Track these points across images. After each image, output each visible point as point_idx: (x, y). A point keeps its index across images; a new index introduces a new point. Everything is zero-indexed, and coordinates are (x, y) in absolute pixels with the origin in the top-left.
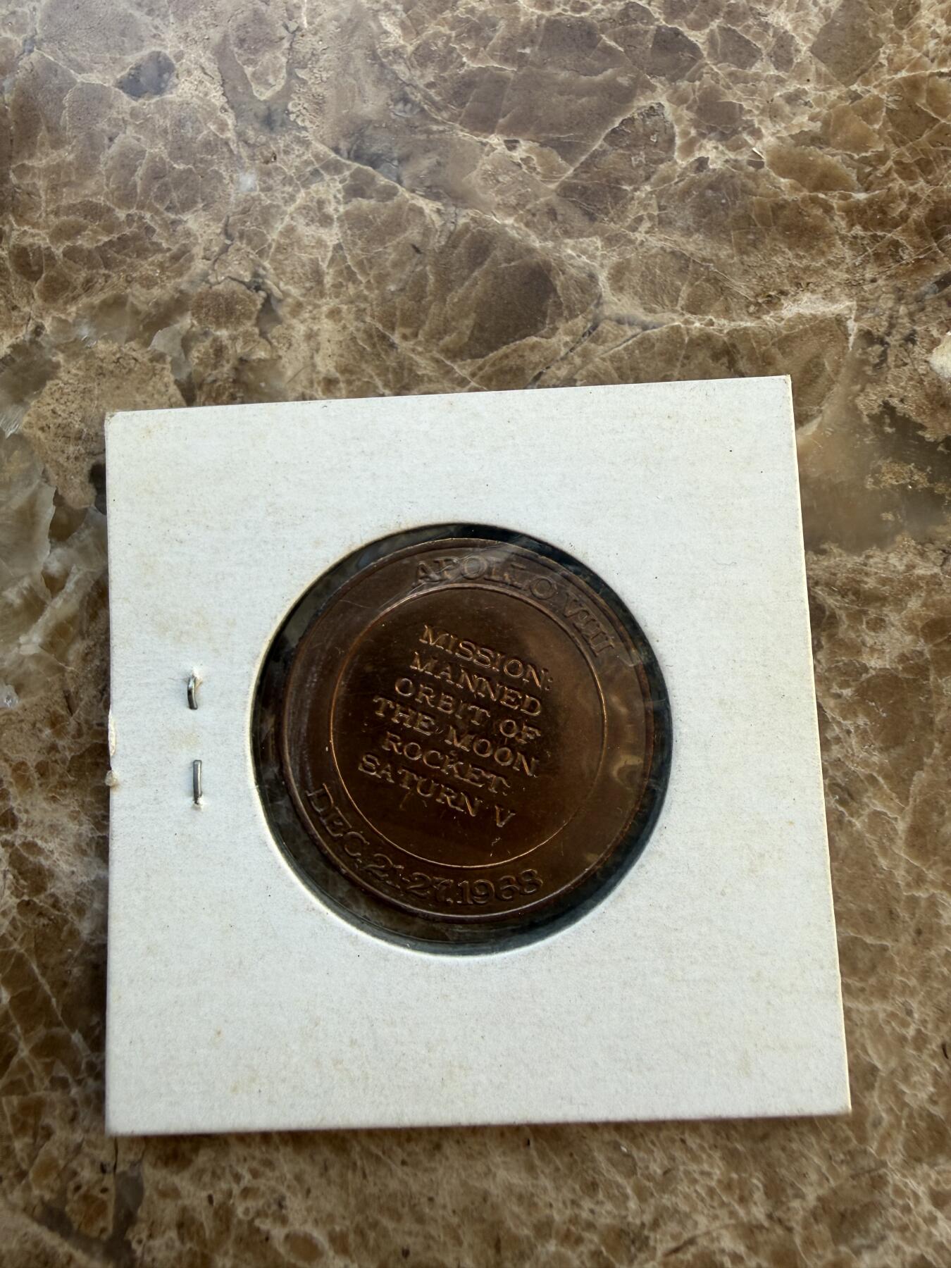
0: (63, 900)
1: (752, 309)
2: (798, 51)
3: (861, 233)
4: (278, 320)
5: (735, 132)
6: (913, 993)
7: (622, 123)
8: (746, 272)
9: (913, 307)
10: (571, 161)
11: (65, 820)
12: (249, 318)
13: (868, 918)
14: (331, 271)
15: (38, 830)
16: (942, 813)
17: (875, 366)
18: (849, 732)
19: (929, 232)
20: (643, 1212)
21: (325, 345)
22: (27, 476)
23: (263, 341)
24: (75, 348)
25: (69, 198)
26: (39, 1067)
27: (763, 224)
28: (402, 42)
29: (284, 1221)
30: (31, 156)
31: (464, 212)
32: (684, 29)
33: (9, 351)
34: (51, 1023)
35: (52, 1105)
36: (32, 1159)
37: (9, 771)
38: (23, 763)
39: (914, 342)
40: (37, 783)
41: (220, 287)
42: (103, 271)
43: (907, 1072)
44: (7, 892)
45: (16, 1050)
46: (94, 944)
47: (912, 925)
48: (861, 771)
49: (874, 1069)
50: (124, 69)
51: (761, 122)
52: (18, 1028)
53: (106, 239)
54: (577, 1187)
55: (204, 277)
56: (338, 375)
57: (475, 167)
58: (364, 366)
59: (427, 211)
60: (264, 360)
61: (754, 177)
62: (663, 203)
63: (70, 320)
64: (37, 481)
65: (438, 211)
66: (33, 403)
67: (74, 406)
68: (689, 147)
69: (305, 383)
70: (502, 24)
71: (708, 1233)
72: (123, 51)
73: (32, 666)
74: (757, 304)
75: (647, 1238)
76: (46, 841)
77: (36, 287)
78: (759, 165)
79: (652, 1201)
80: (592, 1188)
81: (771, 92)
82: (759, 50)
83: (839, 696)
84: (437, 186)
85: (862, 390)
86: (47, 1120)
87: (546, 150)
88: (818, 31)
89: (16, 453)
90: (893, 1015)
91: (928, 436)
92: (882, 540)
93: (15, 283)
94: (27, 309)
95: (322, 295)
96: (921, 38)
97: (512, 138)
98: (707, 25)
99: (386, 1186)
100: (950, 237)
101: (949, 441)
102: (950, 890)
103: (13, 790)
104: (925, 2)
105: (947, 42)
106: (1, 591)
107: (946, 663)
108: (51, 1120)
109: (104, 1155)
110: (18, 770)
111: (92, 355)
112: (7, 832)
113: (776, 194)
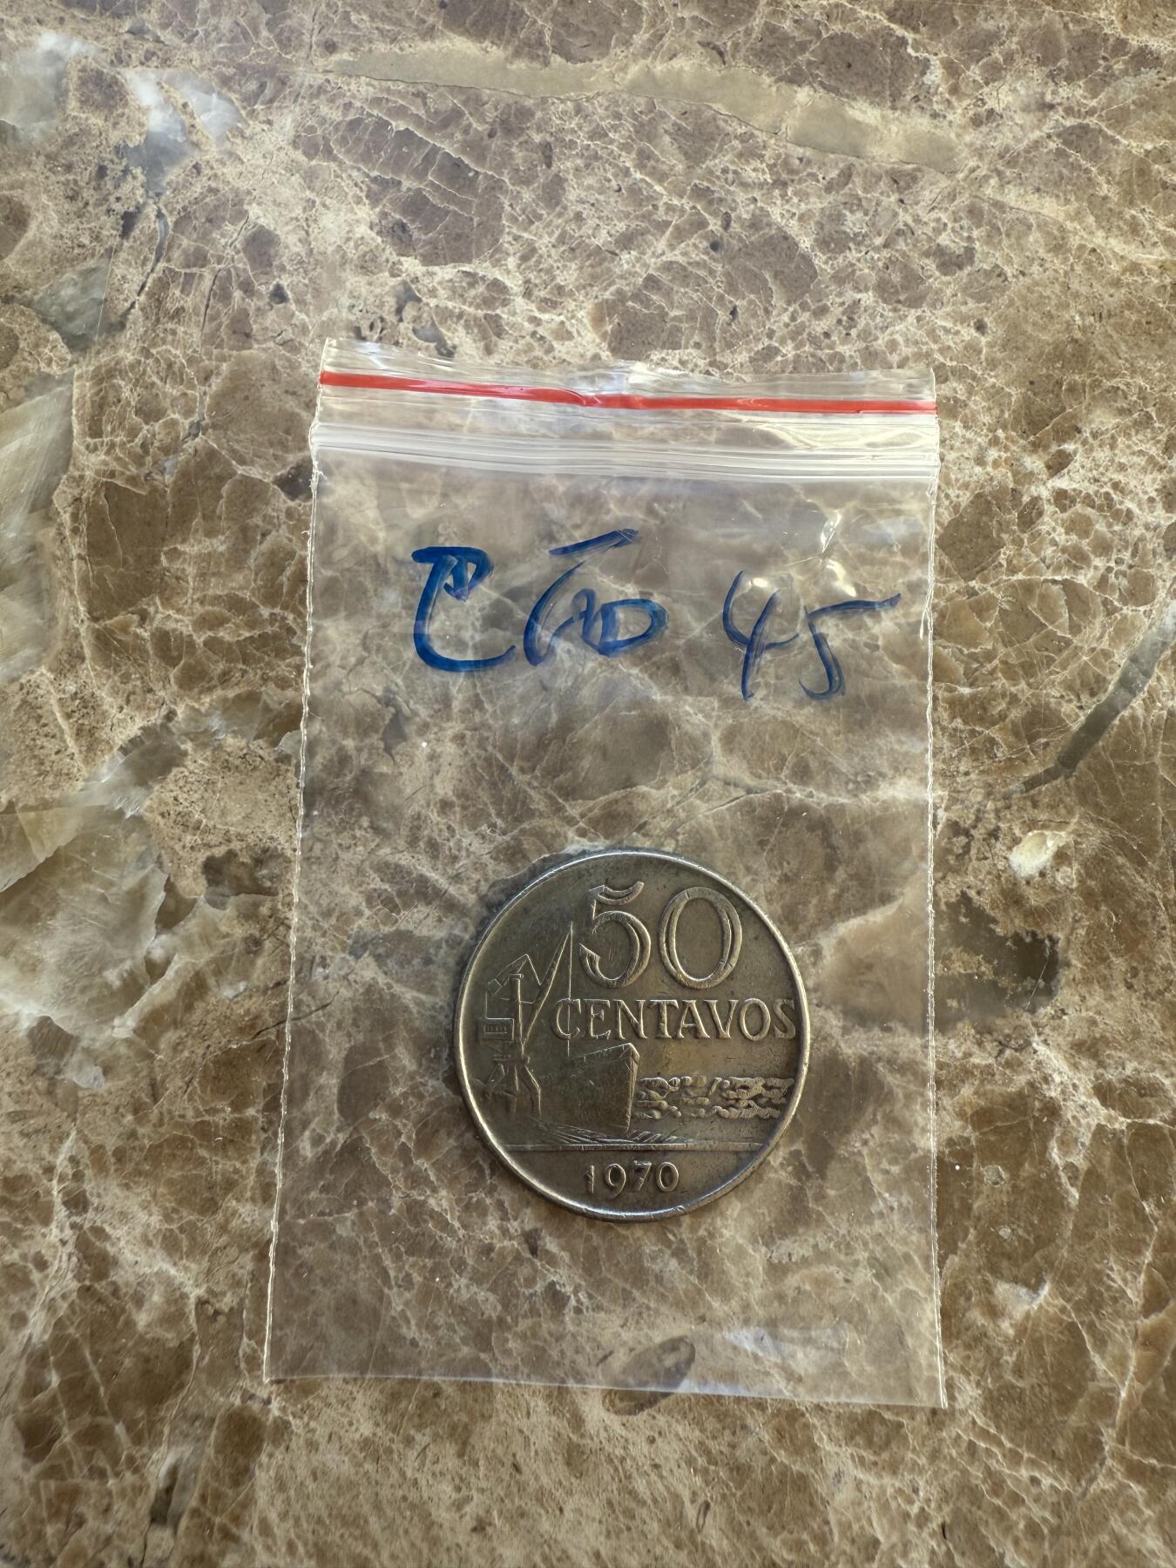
0: (124, 1289)
1: (851, 786)
2: (925, 540)
3: (961, 726)
4: (403, 737)
6: (921, 1471)
8: (849, 750)
9: (1000, 804)
10: (699, 621)
11: (136, 1208)
12: (377, 732)
14: (460, 697)
15: (108, 1216)
16: (968, 1299)
17: (958, 856)
18: (892, 1209)
19: (1024, 733)
21: (445, 768)
22: (141, 859)
23: (387, 756)
24: (203, 738)
25: (215, 589)
26: (80, 1455)
27: (873, 705)
30: (184, 541)
32: (821, 504)
33: (139, 733)
34: (97, 1412)
35: (88, 1494)
36: (62, 1545)
37: (87, 1153)
39: (997, 839)
40: (113, 1169)
41: (352, 698)
42: (240, 666)
43: (906, 1547)
44: (70, 1275)
45: (59, 1435)
46: (148, 1337)
48: (900, 1249)
49: (876, 1543)
50: (284, 466)
52: (64, 1413)
53: (247, 634)
55: (338, 685)
56: (454, 799)
58: (480, 793)
60: (386, 775)
61: (868, 659)
62: (780, 672)
63: (203, 710)
64: (151, 866)
65: (569, 651)
66: (157, 787)
67: (197, 796)
69: (423, 802)
72: (286, 449)
73: (123, 1050)
74: (856, 782)
76: (114, 1228)
77: (173, 673)
78: (877, 647)
81: (895, 579)
83: (887, 1172)
85: (944, 878)
86: (81, 1508)
88: (946, 524)
89: (134, 835)
90: (900, 1491)
91: (999, 930)
92: (945, 1027)
93: (153, 666)
94: (162, 693)
95: (449, 719)
96: (1041, 542)
100: (1043, 740)
101: (1017, 938)
102: (967, 1374)
103: (89, 1173)
104: (1049, 509)
105: (1064, 550)
106: (101, 970)
107: (990, 1153)
108: (85, 1509)
109: (133, 1549)
110: (97, 1152)
111: (220, 747)
112: (79, 1214)
113: (887, 678)
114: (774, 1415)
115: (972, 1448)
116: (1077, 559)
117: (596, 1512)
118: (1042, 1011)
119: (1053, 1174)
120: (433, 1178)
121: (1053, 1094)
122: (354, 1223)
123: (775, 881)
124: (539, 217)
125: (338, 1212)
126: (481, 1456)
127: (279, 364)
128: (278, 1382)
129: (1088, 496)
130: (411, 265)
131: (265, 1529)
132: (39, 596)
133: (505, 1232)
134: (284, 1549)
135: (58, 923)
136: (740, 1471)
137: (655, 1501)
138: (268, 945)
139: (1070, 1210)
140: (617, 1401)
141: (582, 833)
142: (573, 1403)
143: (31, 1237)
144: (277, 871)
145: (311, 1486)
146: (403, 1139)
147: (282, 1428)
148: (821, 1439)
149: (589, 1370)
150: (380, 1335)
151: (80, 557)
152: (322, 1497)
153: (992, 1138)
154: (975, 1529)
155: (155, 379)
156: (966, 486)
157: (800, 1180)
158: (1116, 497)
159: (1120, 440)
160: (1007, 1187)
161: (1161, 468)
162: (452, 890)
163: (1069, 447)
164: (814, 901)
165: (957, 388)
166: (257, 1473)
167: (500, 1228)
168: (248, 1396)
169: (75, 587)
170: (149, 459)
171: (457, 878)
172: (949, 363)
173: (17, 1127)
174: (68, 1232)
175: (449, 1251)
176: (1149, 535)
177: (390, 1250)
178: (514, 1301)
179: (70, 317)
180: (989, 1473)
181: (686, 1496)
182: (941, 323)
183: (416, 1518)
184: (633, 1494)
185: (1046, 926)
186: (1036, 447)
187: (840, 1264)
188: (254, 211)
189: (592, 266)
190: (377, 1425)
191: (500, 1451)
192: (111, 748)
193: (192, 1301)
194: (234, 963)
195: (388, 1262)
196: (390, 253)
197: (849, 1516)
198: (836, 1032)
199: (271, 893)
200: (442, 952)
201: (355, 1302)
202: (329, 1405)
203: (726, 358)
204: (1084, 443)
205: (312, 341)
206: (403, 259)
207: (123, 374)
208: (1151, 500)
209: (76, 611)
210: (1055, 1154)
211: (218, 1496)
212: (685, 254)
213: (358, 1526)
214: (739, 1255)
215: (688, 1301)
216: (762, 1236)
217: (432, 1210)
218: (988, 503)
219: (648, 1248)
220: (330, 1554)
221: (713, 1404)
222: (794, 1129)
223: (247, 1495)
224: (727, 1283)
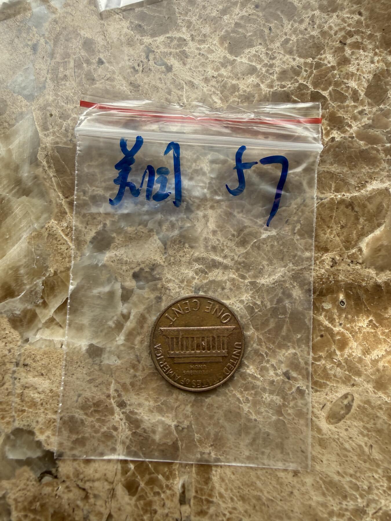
0: (148, 429)
1: (357, 189)
2: (360, 95)
4: (192, 212)
5: (343, 127)
8: (353, 176)
11: (143, 401)
12: (182, 212)
14: (209, 192)
15: (134, 406)
20: (363, 502)
21: (211, 219)
22: (109, 279)
23: (188, 220)
24: (120, 231)
26: (149, 489)
27: (357, 158)
28: (222, 105)
30: (92, 160)
32: (320, 91)
33: (95, 235)
34: (150, 473)
35: (155, 502)
37: (120, 387)
38: (125, 383)
40: (131, 390)
44: (127, 430)
45: (139, 485)
46: (161, 443)
51: (351, 122)
52: (139, 477)
54: (340, 498)
56: (217, 229)
58: (225, 225)
60: (190, 227)
61: (351, 142)
63: (116, 220)
64: (113, 281)
66: (107, 252)
67: (123, 252)
68: (328, 134)
69: (206, 233)
70: (256, 95)
71: (385, 505)
73: (122, 348)
74: (359, 187)
75: (366, 510)
76: (138, 410)
77: (102, 209)
78: (353, 138)
79: (366, 498)
80: (345, 497)
81: (353, 111)
82: (347, 96)
86: (154, 507)
88: (366, 87)
89: (104, 272)
94: (99, 218)
95: (207, 201)
98: (328, 89)
99: (276, 509)
103: (123, 393)
106: (106, 322)
108: (156, 507)
109: (177, 516)
110: (124, 386)
111: (126, 232)
112: (123, 408)
113: (360, 147)
114: (386, 410)
117: (334, 458)
120: (245, 363)
123: (339, 229)
124: (190, 11)
126: (289, 451)
127: (108, 87)
128: (212, 446)
130: (147, 40)
131: (221, 496)
132: (43, 194)
133: (277, 375)
134: (230, 501)
135: (85, 309)
136: (379, 431)
137: (353, 449)
138: (164, 298)
140: (331, 420)
141: (266, 230)
142: (316, 425)
143: (109, 421)
144: (160, 271)
145: (233, 477)
149: (319, 413)
150: (243, 421)
151: (54, 176)
152: (238, 480)
155: (63, 104)
156: (370, 72)
157: (374, 329)
162: (225, 261)
164: (355, 232)
165: (357, 38)
166: (213, 478)
167: (275, 373)
168: (202, 453)
169: (56, 188)
170: (69, 134)
171: (225, 257)
172: (352, 30)
173: (92, 385)
174: (122, 416)
175: (259, 387)
177: (238, 391)
178: (287, 397)
179: (24, 88)
181: (363, 444)
182: (345, 16)
183: (273, 479)
184: (345, 449)
188: (82, 33)
189: (214, 24)
190: (250, 451)
191: (295, 448)
192: (86, 243)
193: (173, 427)
194: (154, 308)
195: (239, 396)
196: (138, 37)
198: (374, 275)
199: (160, 279)
200: (228, 284)
201: (231, 412)
202: (231, 449)
203: (272, 46)
205: (118, 76)
206: (143, 38)
207: (50, 105)
209: (59, 196)
211: (202, 489)
212: (246, 12)
213: (253, 486)
214: (360, 360)
215: (347, 380)
216: (366, 352)
217: (249, 374)
218: (379, 76)
219: (328, 367)
220: (246, 498)
221: (364, 412)
222: (368, 313)
223: (212, 487)
224: (359, 370)
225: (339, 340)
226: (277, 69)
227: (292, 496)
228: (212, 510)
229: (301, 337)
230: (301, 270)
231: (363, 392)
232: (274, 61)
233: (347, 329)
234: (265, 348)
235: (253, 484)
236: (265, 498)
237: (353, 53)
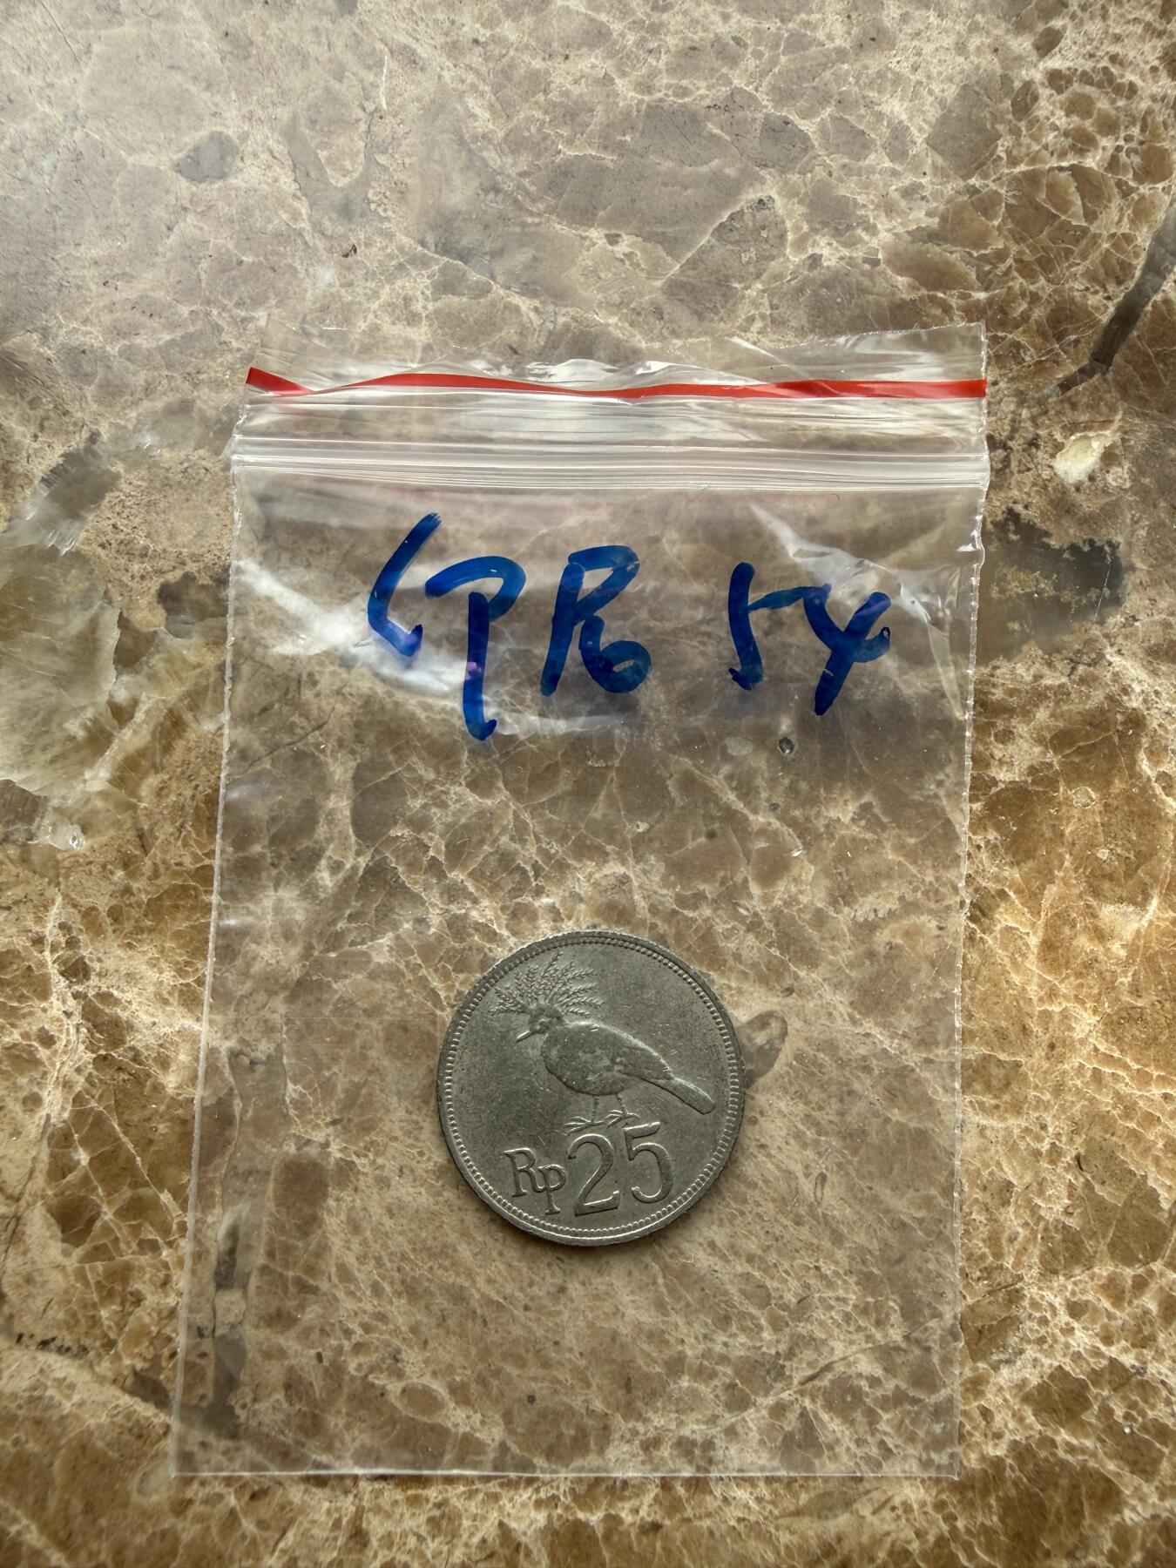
0: (145, 1053)
2: (913, 142)
5: (849, 227)
6: (1047, 1107)
7: (731, 218)
9: (1035, 410)
10: (677, 258)
11: (143, 967)
13: (1002, 1035)
15: (113, 980)
16: (1073, 926)
17: (999, 471)
18: (979, 847)
19: (1050, 333)
20: (778, 1342)
24: (137, 458)
26: (125, 1230)
27: (880, 322)
28: (491, 127)
29: (400, 1375)
31: (564, 310)
32: (793, 117)
33: (61, 461)
34: (137, 1184)
35: (141, 1269)
36: (121, 1326)
37: (78, 918)
38: (94, 909)
39: (1037, 447)
40: (110, 930)
42: (166, 373)
43: (1042, 1186)
44: (81, 1048)
45: (99, 1214)
46: (181, 1098)
47: (1045, 1039)
48: (992, 886)
49: (1009, 1185)
51: (876, 218)
52: (100, 1190)
53: (168, 338)
54: (709, 1320)
57: (574, 262)
59: (524, 308)
61: (871, 276)
62: (775, 301)
65: (536, 309)
67: (138, 520)
68: (801, 243)
70: (600, 110)
71: (845, 1359)
73: (100, 803)
75: (783, 1367)
76: (123, 991)
77: (90, 390)
78: (875, 263)
79: (787, 1330)
80: (724, 1321)
81: (886, 185)
82: (873, 141)
83: (968, 811)
84: (534, 283)
86: (137, 1286)
87: (649, 245)
88: (934, 121)
90: (1027, 1130)
91: (1053, 543)
92: (1009, 652)
94: (80, 414)
96: (1040, 129)
97: (613, 232)
98: (817, 114)
100: (1073, 337)
101: (1074, 548)
102: (1083, 1003)
103: (84, 938)
104: (1044, 92)
105: (1066, 134)
107: (1075, 775)
108: (141, 1285)
109: (201, 1319)
110: (90, 915)
111: (156, 464)
112: (81, 982)
113: (893, 293)
114: (881, 1076)
115: (1097, 1076)
116: (1082, 142)
118: (1111, 621)
119: (1145, 788)
120: (471, 889)
121: (1135, 705)
122: (391, 949)
125: (372, 940)
128: (334, 1123)
129: (1084, 73)
131: (345, 1274)
134: (369, 1293)
136: (853, 1136)
137: (766, 1181)
138: (246, 669)
139: (1169, 821)
143: (31, 1013)
145: (388, 1223)
146: (431, 853)
147: (346, 1171)
148: (936, 1092)
152: (402, 1233)
153: (1077, 760)
154: (1112, 1156)
156: (950, 80)
157: (875, 832)
158: (1114, 70)
159: (1111, 10)
160: (1099, 807)
161: (1160, 34)
163: (1057, 23)
166: (327, 1219)
168: (303, 1143)
174: (72, 1003)
176: (1157, 107)
177: (436, 970)
180: (1119, 1097)
181: (798, 1170)
185: (1104, 531)
186: (1021, 27)
187: (930, 912)
193: (224, 1055)
194: (210, 694)
195: (436, 983)
197: (977, 1163)
198: (892, 673)
201: (405, 1029)
202: (395, 1139)
204: (1073, 17)
208: (1154, 69)
210: (1145, 766)
211: (287, 1250)
213: (447, 1256)
214: (820, 919)
215: (769, 975)
216: (843, 895)
217: (477, 923)
218: (977, 93)
219: (720, 928)
220: (420, 1290)
221: (813, 1074)
222: (860, 782)
223: (319, 1244)
224: (812, 949)
225: (762, 852)
226: (672, 41)
227: (563, 1300)
228: (311, 1314)
229: (648, 831)
230: (675, 632)
231: (817, 1013)
232: (665, 17)
233: (793, 823)
234: (533, 850)
235: (446, 1251)
236: (477, 1296)
237: (905, 18)
